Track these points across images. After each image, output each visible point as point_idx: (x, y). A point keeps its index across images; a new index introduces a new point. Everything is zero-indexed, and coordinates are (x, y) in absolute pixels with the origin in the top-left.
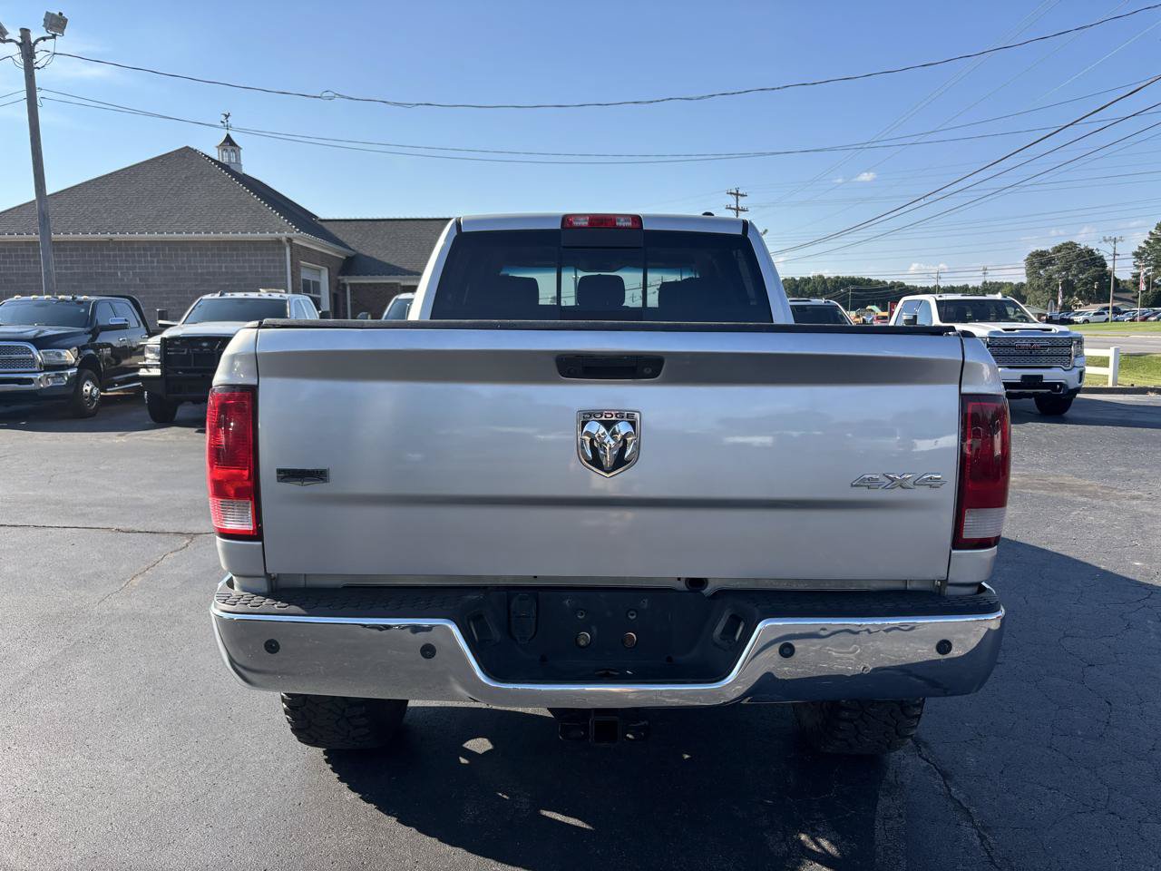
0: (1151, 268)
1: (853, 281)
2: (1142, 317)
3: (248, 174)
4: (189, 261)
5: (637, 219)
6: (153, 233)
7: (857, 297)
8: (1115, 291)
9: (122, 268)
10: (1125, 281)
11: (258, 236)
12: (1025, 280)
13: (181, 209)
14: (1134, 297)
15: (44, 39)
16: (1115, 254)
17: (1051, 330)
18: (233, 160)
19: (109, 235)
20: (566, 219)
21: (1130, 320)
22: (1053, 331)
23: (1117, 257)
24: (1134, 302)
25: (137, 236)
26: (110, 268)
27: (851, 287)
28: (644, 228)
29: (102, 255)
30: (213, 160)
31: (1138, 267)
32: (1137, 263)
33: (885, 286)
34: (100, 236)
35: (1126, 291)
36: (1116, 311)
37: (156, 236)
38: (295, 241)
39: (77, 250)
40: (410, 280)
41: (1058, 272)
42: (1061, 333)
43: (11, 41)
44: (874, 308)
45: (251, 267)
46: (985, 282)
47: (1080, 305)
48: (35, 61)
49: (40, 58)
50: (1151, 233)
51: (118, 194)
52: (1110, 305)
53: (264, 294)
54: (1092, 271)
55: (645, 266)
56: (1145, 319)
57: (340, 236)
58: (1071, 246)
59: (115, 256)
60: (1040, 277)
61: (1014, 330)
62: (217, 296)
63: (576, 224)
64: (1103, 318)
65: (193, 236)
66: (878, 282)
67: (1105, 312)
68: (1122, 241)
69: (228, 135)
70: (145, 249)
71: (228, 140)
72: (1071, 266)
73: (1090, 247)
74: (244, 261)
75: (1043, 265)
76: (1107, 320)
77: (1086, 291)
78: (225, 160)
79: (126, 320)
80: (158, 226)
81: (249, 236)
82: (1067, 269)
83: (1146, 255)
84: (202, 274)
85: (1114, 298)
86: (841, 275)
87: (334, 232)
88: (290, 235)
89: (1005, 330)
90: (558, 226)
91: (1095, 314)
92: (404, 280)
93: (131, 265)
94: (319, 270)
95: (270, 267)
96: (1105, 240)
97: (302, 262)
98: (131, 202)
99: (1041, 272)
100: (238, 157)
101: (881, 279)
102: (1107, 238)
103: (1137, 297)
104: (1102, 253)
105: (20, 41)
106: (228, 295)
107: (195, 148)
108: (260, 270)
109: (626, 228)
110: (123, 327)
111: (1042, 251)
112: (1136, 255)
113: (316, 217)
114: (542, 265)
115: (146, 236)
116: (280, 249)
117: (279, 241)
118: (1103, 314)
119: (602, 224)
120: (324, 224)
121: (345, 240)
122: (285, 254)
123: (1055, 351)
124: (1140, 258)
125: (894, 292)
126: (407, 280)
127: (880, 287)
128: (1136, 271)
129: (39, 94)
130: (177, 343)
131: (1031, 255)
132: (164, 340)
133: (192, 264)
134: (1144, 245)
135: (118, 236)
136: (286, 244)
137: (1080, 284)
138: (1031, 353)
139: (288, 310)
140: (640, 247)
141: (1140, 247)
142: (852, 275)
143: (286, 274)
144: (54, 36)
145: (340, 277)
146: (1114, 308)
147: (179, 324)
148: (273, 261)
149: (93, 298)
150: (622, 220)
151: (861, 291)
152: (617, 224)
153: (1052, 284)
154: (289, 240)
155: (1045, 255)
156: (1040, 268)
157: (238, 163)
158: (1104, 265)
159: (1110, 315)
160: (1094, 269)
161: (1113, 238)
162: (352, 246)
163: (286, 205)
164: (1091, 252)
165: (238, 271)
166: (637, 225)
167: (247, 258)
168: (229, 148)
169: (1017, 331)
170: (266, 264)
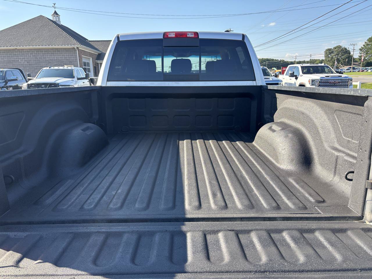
0: (365, 54)
1: (268, 60)
2: (362, 70)
4: (43, 56)
5: (196, 34)
6: (30, 46)
7: (269, 65)
8: (353, 62)
9: (20, 59)
10: (356, 59)
11: (66, 47)
12: (324, 59)
13: (39, 37)
14: (359, 64)
16: (354, 49)
17: (341, 76)
18: (57, 20)
19: (15, 47)
20: (165, 34)
21: (358, 72)
22: (342, 77)
23: (354, 50)
24: (359, 66)
25: (25, 47)
26: (16, 59)
27: (267, 62)
28: (199, 38)
29: (13, 54)
30: (50, 20)
31: (361, 54)
32: (360, 52)
33: (278, 61)
34: (12, 48)
35: (356, 62)
36: (354, 68)
37: (31, 47)
38: (80, 48)
39: (5, 52)
41: (335, 55)
42: (345, 77)
44: (275, 68)
45: (65, 58)
46: (311, 59)
47: (341, 67)
50: (365, 42)
51: (18, 32)
52: (352, 66)
53: (66, 67)
54: (346, 55)
55: (200, 54)
56: (363, 71)
58: (339, 47)
59: (18, 54)
60: (329, 57)
61: (329, 76)
62: (48, 68)
63: (169, 36)
64: (349, 71)
65: (44, 47)
66: (276, 60)
67: (350, 69)
68: (356, 45)
69: (55, 11)
70: (28, 52)
71: (55, 13)
72: (339, 53)
73: (346, 47)
74: (62, 56)
75: (330, 53)
76: (351, 71)
77: (344, 62)
78: (55, 20)
79: (17, 77)
80: (32, 44)
81: (63, 47)
82: (338, 55)
83: (364, 49)
84: (48, 60)
85: (353, 64)
86: (264, 58)
87: (93, 45)
88: (78, 46)
89: (326, 76)
90: (162, 37)
91: (347, 70)
93: (23, 57)
94: (89, 59)
95: (71, 57)
96: (351, 45)
97: (82, 56)
98: (22, 35)
99: (329, 56)
100: (59, 19)
101: (277, 59)
102: (352, 44)
103: (360, 63)
104: (349, 49)
106: (52, 68)
107: (44, 16)
108: (68, 59)
109: (191, 38)
110: (16, 80)
111: (330, 49)
112: (361, 50)
113: (87, 40)
114: (155, 55)
115: (28, 47)
116: (74, 51)
117: (74, 48)
118: (349, 69)
119: (181, 36)
120: (90, 42)
121: (97, 48)
122: (76, 53)
123: (343, 84)
124: (362, 51)
125: (281, 63)
127: (276, 61)
128: (360, 55)
130: (33, 85)
131: (326, 50)
132: (28, 84)
133: (44, 57)
134: (363, 46)
135: (18, 48)
136: (77, 49)
137: (342, 60)
138: (334, 84)
139: (74, 73)
140: (197, 46)
141: (362, 47)
142: (267, 58)
143: (77, 60)
145: (96, 61)
146: (353, 67)
147: (35, 78)
148: (73, 55)
149: (5, 70)
150: (190, 34)
151: (270, 63)
152: (188, 36)
153: (333, 60)
154: (78, 48)
155: (331, 50)
156: (329, 54)
157: (59, 21)
158: (350, 53)
159: (352, 70)
160: (346, 54)
161: (353, 44)
162: (100, 50)
163: (76, 35)
164: (346, 49)
165: (60, 59)
166: (197, 36)
167: (63, 54)
168: (56, 16)
169: (330, 77)
170: (70, 56)
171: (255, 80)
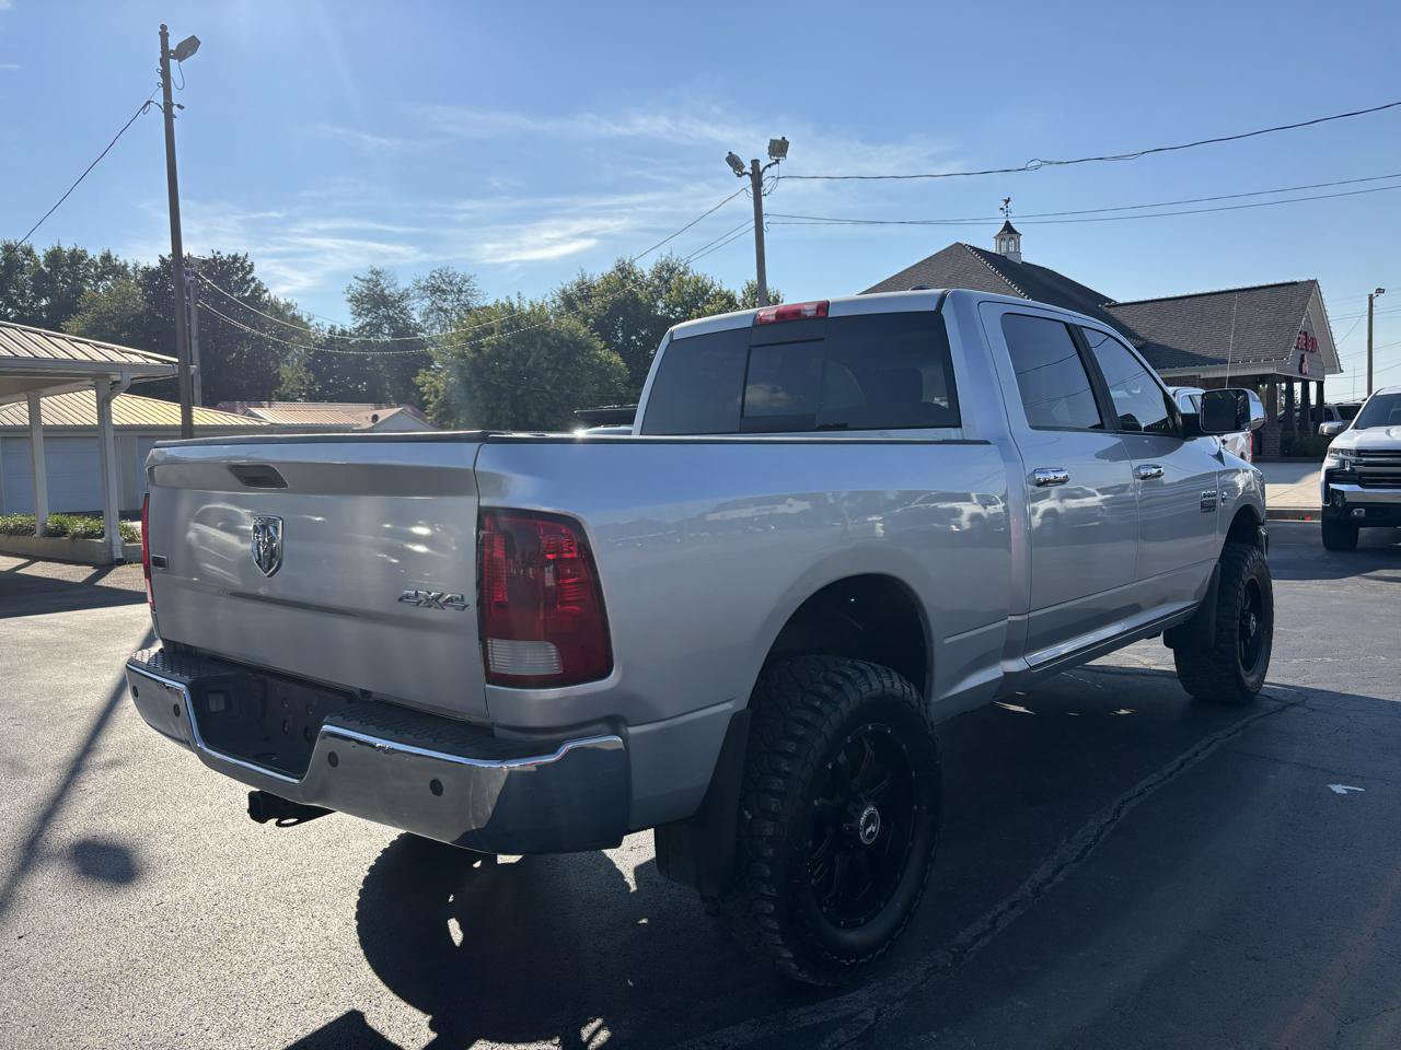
3: (1028, 261)
15: (769, 166)
18: (1012, 249)
40: (1214, 370)
43: (745, 173)
48: (762, 189)
49: (767, 184)
57: (1129, 324)
69: (1007, 222)
71: (1008, 228)
78: (1003, 251)
87: (1122, 318)
90: (750, 324)
92: (1204, 371)
100: (1017, 245)
105: (751, 172)
113: (1110, 301)
120: (1114, 309)
126: (1208, 370)
129: (765, 220)
144: (777, 162)
150: (808, 308)
152: (803, 314)
157: (1017, 251)
162: (1142, 334)
168: (1007, 237)
171: (960, 426)
